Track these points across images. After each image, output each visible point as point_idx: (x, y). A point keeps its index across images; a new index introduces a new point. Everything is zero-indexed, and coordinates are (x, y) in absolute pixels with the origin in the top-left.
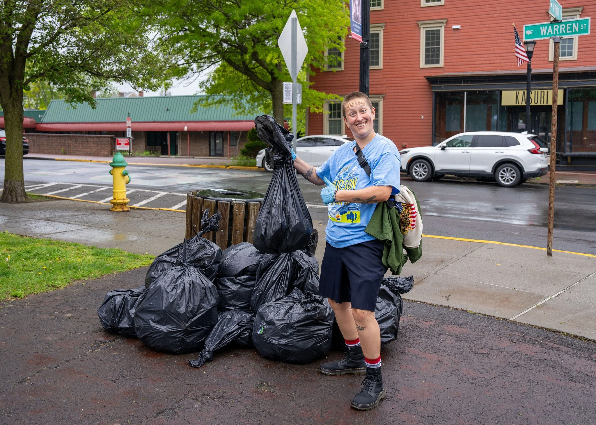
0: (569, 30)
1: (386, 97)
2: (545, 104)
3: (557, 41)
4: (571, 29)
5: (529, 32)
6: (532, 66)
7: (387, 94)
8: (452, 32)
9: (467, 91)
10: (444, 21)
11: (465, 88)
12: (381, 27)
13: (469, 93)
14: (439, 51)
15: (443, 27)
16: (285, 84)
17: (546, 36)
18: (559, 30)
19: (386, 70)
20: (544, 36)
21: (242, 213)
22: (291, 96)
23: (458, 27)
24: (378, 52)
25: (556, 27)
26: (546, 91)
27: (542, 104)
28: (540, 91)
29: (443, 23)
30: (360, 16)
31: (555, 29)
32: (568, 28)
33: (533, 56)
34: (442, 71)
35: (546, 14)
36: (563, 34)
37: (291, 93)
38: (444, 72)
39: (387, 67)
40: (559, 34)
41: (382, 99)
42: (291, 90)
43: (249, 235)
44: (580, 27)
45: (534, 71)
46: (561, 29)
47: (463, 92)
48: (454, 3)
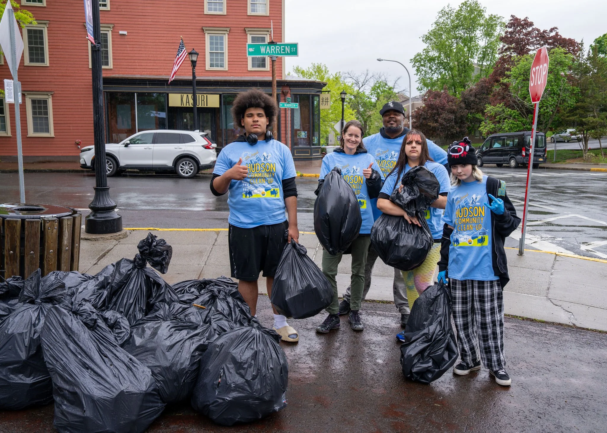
0: (283, 51)
1: (55, 95)
2: (205, 106)
3: (274, 59)
4: (284, 51)
5: (251, 50)
6: (196, 74)
7: (56, 92)
8: (119, 37)
9: (137, 93)
10: (111, 26)
11: (136, 90)
12: (45, 24)
13: (139, 95)
14: (107, 54)
15: (110, 32)
16: (6, 81)
17: (265, 54)
18: (275, 50)
19: (53, 68)
20: (263, 54)
21: (55, 231)
22: (13, 95)
23: (125, 33)
24: (42, 49)
25: (273, 48)
26: (205, 95)
27: (203, 106)
28: (200, 95)
29: (110, 27)
30: (92, 17)
31: (272, 49)
32: (282, 49)
33: (197, 65)
34: (111, 72)
35: (200, 30)
36: (278, 54)
37: (12, 91)
38: (113, 74)
39: (54, 65)
40: (276, 54)
41: (51, 97)
42: (12, 88)
43: (63, 254)
44: (290, 50)
45: (198, 78)
46: (277, 49)
47: (133, 93)
48: (119, 10)
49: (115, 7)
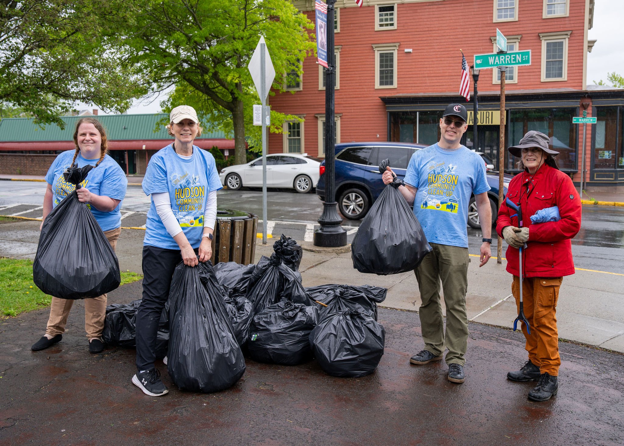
0: (514, 60)
1: (343, 117)
2: (490, 124)
3: (503, 70)
4: (515, 60)
5: (479, 62)
6: (478, 89)
7: (344, 114)
8: (405, 55)
9: (419, 111)
10: (397, 44)
11: (418, 108)
12: (338, 49)
13: (421, 113)
14: (392, 73)
15: (396, 51)
16: (255, 106)
17: (494, 65)
18: (505, 60)
19: (343, 91)
20: (491, 65)
21: (228, 231)
22: (261, 118)
23: (410, 50)
25: (502, 58)
26: (490, 112)
27: (487, 124)
28: (485, 112)
29: (396, 46)
30: (326, 43)
31: (501, 59)
32: (512, 59)
33: (479, 79)
34: (395, 91)
35: (488, 41)
36: (508, 64)
37: (261, 115)
38: (398, 93)
39: (344, 88)
40: (505, 64)
41: (339, 118)
42: (261, 112)
43: (234, 251)
44: (522, 58)
45: (480, 93)
46: (507, 59)
47: (415, 112)
48: (406, 27)
49: (402, 25)
